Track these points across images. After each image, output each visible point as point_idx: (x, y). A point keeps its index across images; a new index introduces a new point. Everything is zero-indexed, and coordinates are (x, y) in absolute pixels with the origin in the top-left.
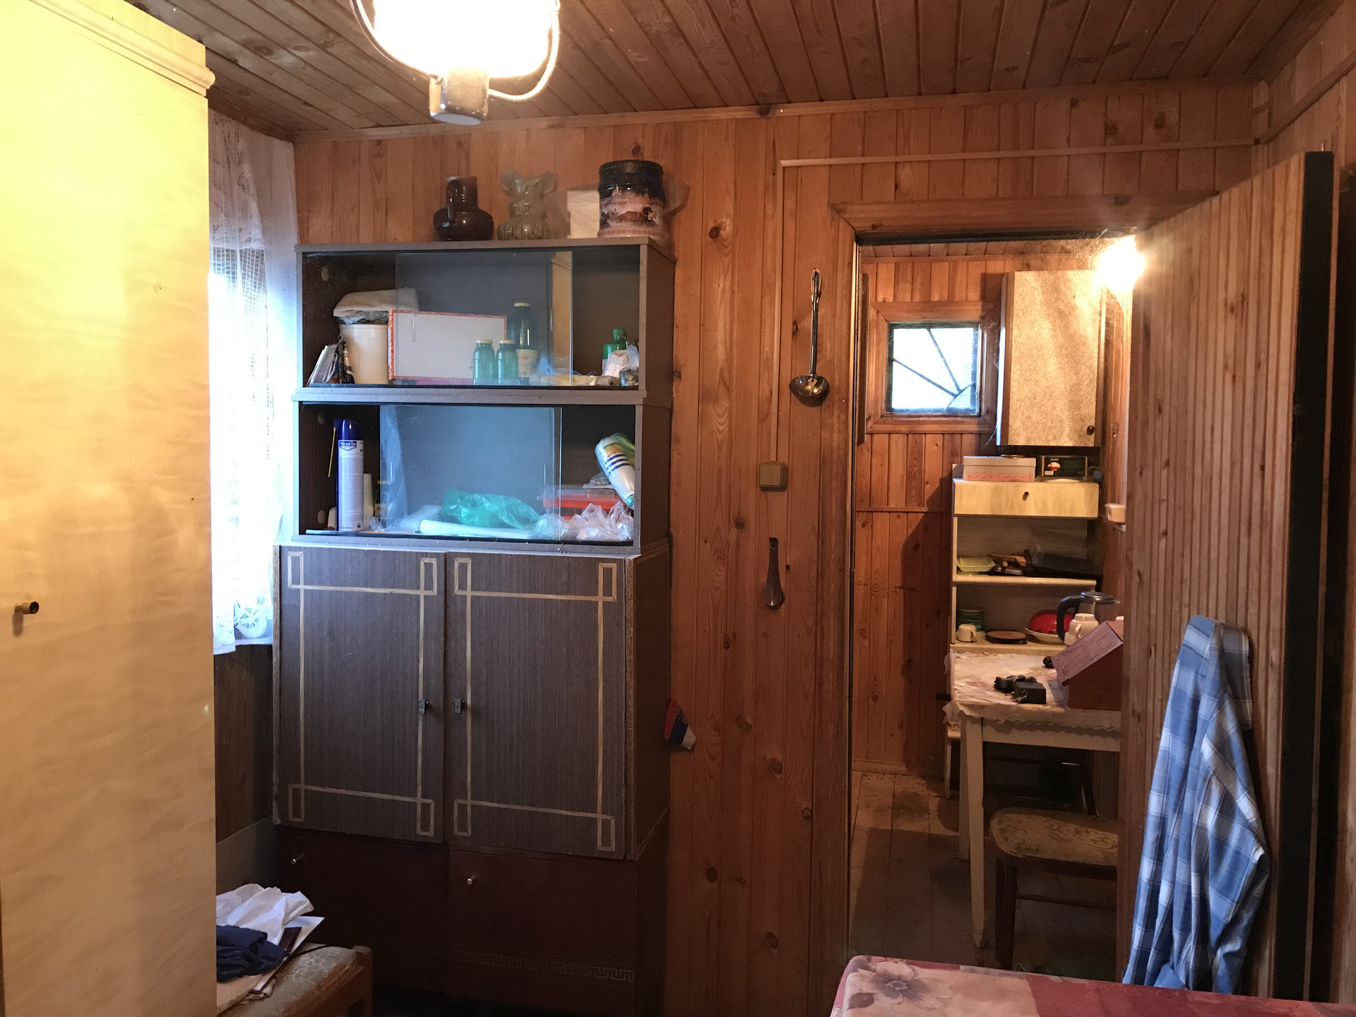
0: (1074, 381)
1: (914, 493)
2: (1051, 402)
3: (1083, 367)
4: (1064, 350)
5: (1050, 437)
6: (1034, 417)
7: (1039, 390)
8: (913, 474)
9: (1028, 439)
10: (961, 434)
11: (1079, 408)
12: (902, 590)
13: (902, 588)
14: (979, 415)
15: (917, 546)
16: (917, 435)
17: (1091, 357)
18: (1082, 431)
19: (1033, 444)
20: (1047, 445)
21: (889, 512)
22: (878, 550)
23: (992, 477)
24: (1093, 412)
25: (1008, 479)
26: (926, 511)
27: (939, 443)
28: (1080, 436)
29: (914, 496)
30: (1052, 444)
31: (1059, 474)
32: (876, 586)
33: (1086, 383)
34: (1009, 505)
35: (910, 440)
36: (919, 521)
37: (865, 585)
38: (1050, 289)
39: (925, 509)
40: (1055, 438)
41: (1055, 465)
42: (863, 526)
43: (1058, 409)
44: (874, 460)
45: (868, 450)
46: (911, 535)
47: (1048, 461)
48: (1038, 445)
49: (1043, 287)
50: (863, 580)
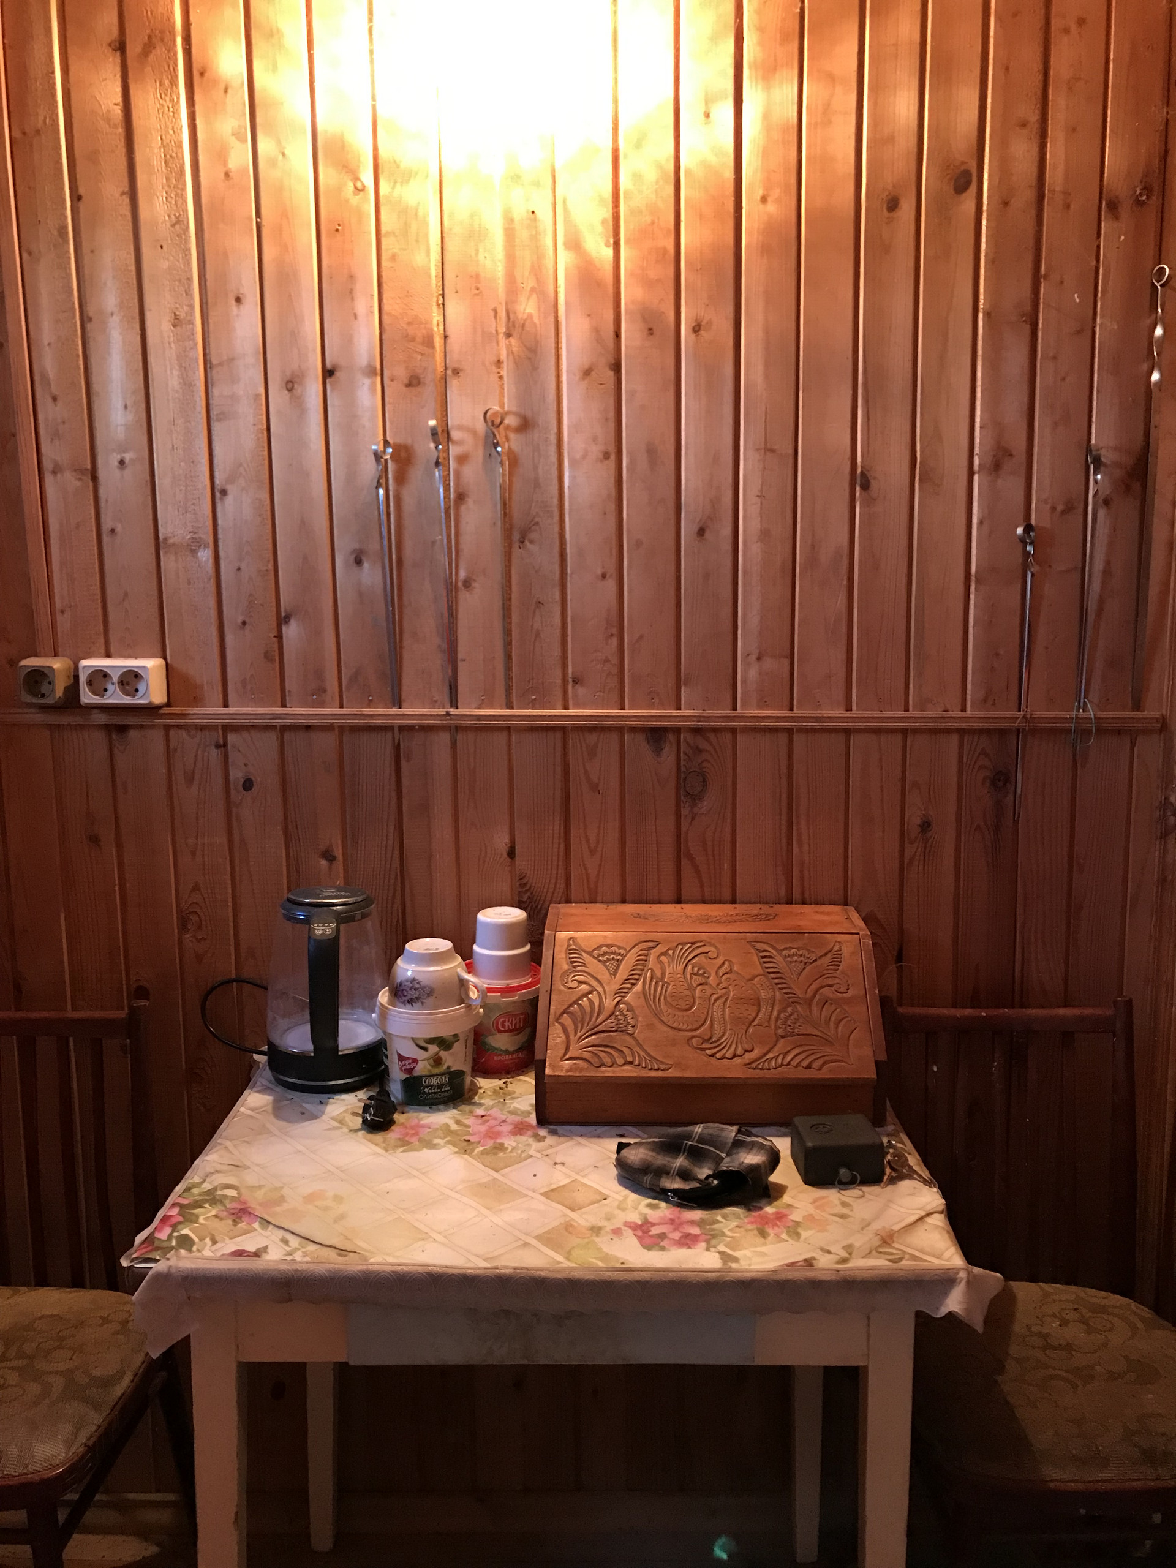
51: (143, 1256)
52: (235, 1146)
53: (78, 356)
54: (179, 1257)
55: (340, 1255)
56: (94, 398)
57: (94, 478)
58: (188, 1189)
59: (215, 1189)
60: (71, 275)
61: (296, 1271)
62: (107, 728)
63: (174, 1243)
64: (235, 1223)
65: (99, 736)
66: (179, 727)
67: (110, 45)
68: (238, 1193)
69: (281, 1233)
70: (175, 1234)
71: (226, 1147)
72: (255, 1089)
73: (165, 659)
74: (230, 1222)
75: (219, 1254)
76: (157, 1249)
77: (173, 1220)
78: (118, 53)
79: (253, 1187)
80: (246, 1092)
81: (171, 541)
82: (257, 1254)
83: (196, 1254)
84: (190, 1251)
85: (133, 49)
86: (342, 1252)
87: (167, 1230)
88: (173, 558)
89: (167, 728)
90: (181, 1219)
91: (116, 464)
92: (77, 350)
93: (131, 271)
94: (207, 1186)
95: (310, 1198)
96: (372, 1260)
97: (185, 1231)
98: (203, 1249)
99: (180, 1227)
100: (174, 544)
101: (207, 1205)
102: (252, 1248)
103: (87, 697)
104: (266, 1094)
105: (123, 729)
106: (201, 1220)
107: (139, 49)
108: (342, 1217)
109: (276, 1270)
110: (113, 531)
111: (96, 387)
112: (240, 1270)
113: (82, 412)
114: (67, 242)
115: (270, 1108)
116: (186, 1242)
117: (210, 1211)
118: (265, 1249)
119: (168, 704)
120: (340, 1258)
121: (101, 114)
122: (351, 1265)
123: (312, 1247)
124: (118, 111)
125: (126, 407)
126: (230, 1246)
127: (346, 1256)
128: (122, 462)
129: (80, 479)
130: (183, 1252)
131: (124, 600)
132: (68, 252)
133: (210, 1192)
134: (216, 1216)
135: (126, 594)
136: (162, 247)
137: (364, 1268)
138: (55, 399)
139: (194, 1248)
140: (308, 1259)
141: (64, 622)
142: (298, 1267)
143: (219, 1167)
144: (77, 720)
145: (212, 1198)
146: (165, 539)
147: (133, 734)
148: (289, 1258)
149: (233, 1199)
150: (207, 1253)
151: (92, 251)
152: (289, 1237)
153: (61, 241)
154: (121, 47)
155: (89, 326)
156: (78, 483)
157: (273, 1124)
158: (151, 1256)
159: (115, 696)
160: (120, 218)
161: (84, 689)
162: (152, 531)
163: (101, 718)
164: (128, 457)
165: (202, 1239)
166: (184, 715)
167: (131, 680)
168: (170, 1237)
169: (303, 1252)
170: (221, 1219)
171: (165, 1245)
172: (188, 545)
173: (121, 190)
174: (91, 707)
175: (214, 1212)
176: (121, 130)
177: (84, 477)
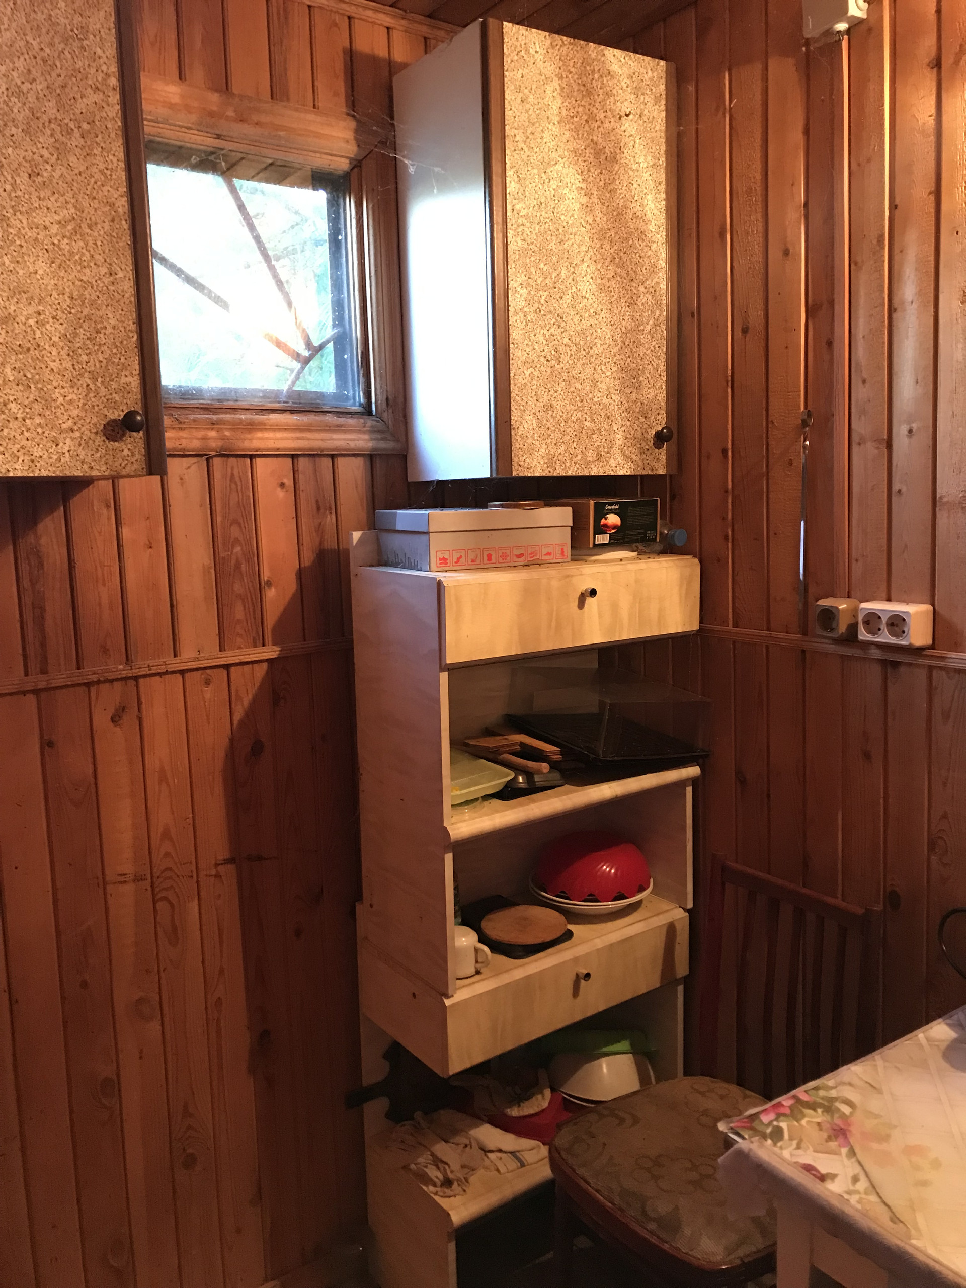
0: (628, 324)
1: (239, 612)
2: (589, 371)
3: (642, 289)
4: (607, 246)
5: (591, 455)
6: (558, 406)
7: (566, 341)
8: (233, 562)
9: (551, 461)
10: (333, 457)
11: (639, 388)
12: (231, 868)
13: (230, 861)
14: (367, 410)
15: (257, 749)
16: (232, 460)
17: (654, 268)
18: (645, 440)
19: (559, 472)
20: (586, 473)
21: (182, 672)
22: (163, 778)
23: (489, 557)
24: (662, 397)
25: (521, 561)
26: (274, 655)
27: (285, 481)
28: (642, 452)
29: (239, 621)
30: (595, 471)
31: (620, 540)
32: (168, 874)
33: (648, 327)
34: (554, 624)
35: (217, 475)
36: (257, 685)
37: (138, 879)
38: (576, 87)
39: (271, 652)
40: (599, 457)
41: (613, 519)
42: (115, 719)
43: (603, 387)
44: (126, 532)
45: (108, 506)
46: (242, 723)
47: (601, 513)
48: (570, 474)
49: (561, 78)
50: (128, 869)
51: (736, 1129)
52: (885, 1067)
53: (884, 343)
54: (761, 1146)
55: (892, 1220)
56: (894, 378)
57: (889, 445)
58: (816, 1089)
59: (836, 1099)
60: (884, 275)
61: (843, 1212)
62: (884, 662)
63: (769, 1130)
64: (829, 1139)
65: (877, 669)
66: (941, 668)
67: (928, 65)
68: (851, 1113)
69: (858, 1170)
70: (775, 1123)
71: (876, 1065)
72: (948, 1021)
73: (933, 605)
74: (825, 1135)
75: (795, 1160)
76: (752, 1128)
77: (782, 1110)
78: (935, 70)
79: (871, 1113)
80: (940, 1020)
81: (945, 499)
82: (822, 1178)
83: (776, 1150)
84: (775, 1144)
85: (947, 62)
86: (895, 1219)
87: (772, 1116)
88: (946, 514)
89: (931, 668)
90: (788, 1111)
91: (906, 433)
92: (884, 338)
93: (930, 261)
94: (833, 1093)
95: (911, 1150)
96: (914, 1242)
97: (784, 1125)
98: (785, 1148)
99: (782, 1118)
100: (948, 502)
101: (819, 1111)
102: (823, 1170)
103: (864, 635)
104: (954, 1030)
105: (895, 664)
106: (804, 1122)
107: (951, 61)
108: (924, 1184)
109: (827, 1201)
110: (899, 491)
111: (895, 368)
112: (800, 1185)
113: (883, 391)
114: (884, 248)
115: (944, 1046)
116: (777, 1135)
117: (817, 1117)
118: (833, 1177)
119: (933, 647)
120: (891, 1223)
121: (918, 128)
122: (892, 1235)
123: (873, 1198)
124: (931, 121)
125: (917, 383)
126: (807, 1157)
127: (895, 1223)
128: (910, 431)
129: (878, 448)
130: (769, 1141)
131: (904, 552)
132: (883, 256)
133: (832, 1100)
134: (819, 1124)
135: (906, 546)
136: (957, 233)
137: (902, 1244)
138: (864, 382)
139: (779, 1144)
140: (859, 1207)
141: (858, 569)
142: (847, 1210)
143: (856, 1081)
144: (857, 652)
145: (829, 1107)
146: (941, 498)
147: (902, 669)
148: (846, 1196)
149: (843, 1116)
150: (786, 1154)
151: (901, 251)
152: (862, 1177)
153: (878, 248)
154: (937, 64)
155: (894, 316)
156: (876, 451)
157: (937, 1061)
158: (742, 1133)
159: (885, 637)
160: (926, 216)
161: (862, 629)
162: (930, 490)
163: (876, 653)
164: (915, 426)
165: (791, 1138)
166: (943, 658)
167: (897, 623)
168: (770, 1123)
169: (861, 1198)
170: (821, 1129)
171: (760, 1128)
172: (960, 503)
173: (928, 191)
174: (867, 644)
175: (819, 1120)
176: (933, 138)
177: (880, 446)
